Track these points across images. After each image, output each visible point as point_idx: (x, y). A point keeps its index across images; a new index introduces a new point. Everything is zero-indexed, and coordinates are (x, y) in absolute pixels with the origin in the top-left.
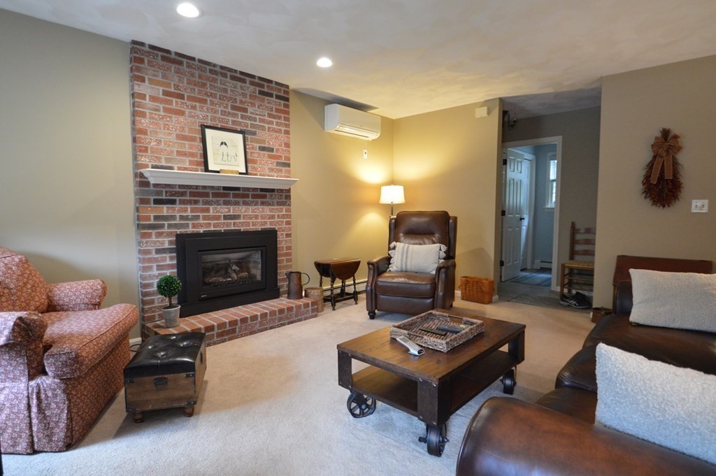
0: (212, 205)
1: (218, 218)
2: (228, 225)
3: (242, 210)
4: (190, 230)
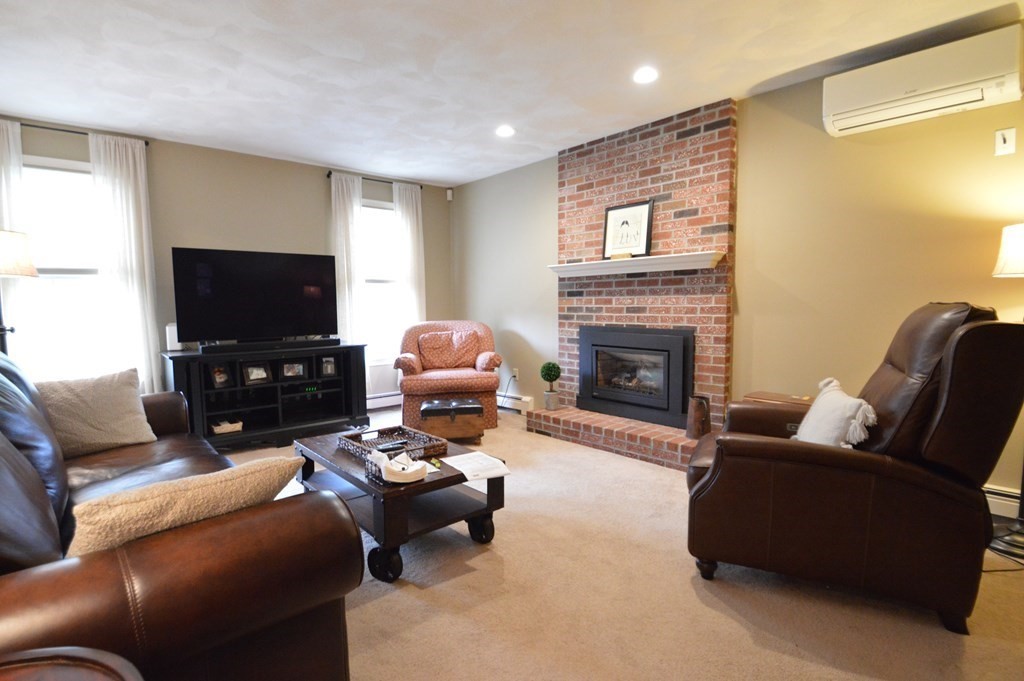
0: (614, 295)
1: (620, 310)
2: (631, 319)
3: (648, 301)
4: (594, 322)
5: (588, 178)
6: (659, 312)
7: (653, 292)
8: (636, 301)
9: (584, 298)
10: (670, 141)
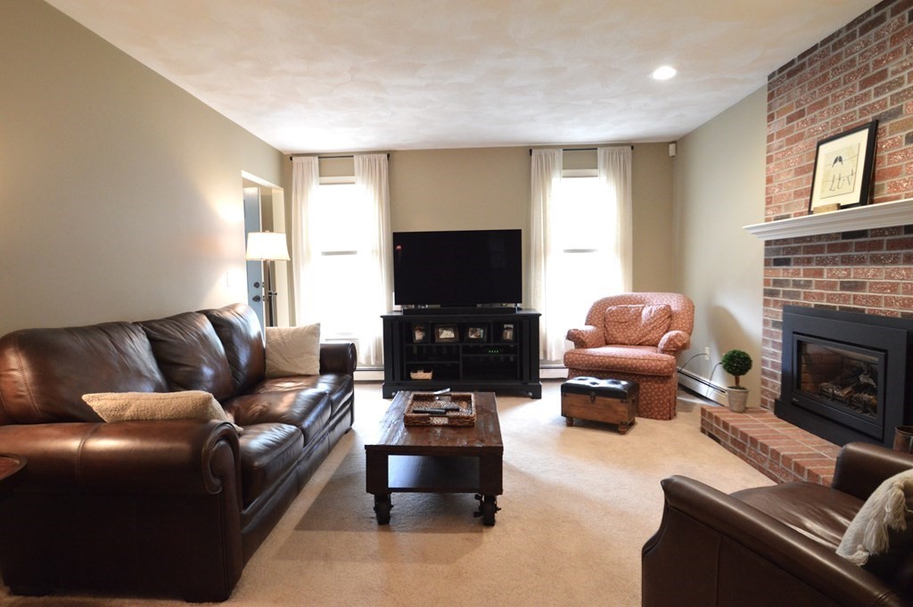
0: (826, 264)
1: (831, 286)
2: (846, 299)
3: (869, 273)
4: (802, 301)
5: (799, 104)
6: (883, 290)
7: (876, 260)
8: (854, 273)
9: (792, 268)
10: (898, 27)
